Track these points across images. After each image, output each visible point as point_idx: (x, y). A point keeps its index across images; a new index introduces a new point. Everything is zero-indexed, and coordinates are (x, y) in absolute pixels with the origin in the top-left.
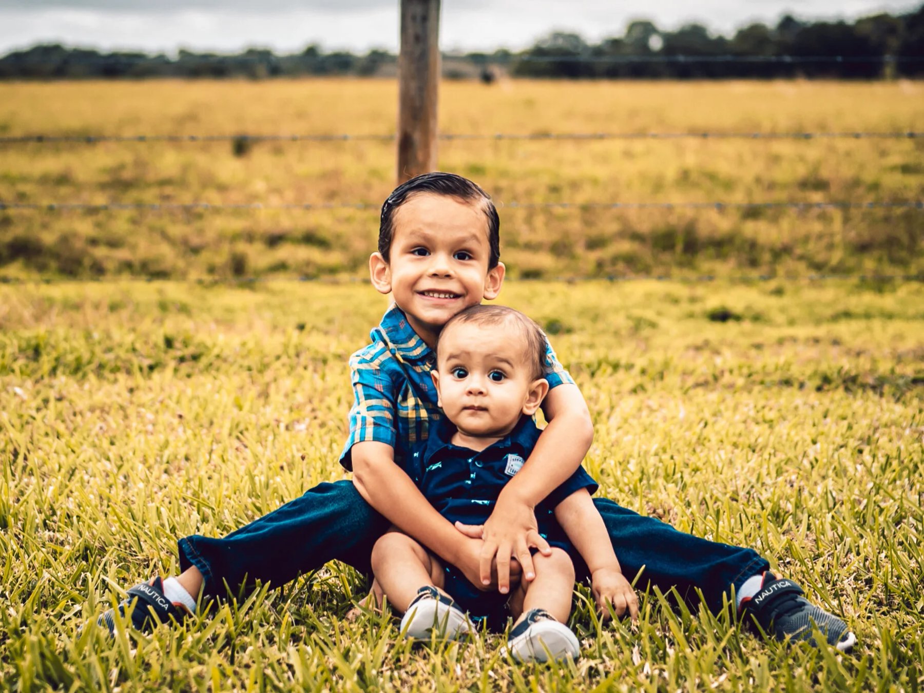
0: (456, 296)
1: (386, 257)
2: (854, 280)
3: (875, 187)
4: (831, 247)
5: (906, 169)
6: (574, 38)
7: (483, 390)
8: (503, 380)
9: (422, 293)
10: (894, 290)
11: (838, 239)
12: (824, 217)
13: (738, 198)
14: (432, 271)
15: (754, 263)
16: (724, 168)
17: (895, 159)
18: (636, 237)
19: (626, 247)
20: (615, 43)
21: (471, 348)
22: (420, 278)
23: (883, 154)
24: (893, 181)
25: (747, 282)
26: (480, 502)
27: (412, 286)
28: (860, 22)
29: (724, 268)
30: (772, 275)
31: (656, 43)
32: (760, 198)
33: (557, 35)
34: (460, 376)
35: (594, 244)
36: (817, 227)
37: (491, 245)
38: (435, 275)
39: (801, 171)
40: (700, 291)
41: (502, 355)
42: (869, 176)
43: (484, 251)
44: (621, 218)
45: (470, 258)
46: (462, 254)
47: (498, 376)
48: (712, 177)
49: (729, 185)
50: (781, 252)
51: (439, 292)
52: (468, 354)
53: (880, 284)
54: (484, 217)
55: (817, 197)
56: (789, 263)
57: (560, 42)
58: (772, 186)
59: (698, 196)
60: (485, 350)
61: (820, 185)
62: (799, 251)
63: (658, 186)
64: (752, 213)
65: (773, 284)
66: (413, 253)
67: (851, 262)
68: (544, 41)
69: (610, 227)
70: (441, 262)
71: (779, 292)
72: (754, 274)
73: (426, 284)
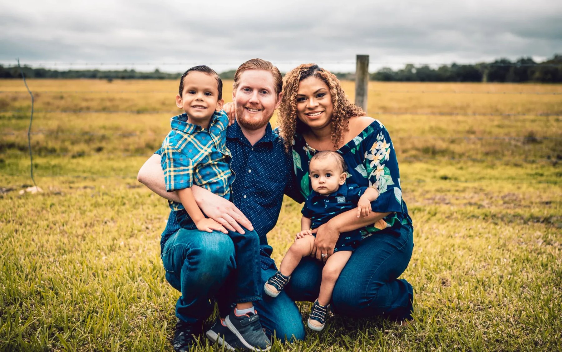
0: (205, 108)
1: (181, 95)
2: (485, 164)
3: (490, 133)
4: (477, 153)
5: (499, 126)
6: (390, 69)
7: (324, 182)
8: (331, 177)
9: (193, 107)
10: (497, 168)
11: (480, 151)
12: (474, 143)
13: (448, 136)
14: (196, 98)
15: (453, 158)
16: (443, 126)
17: (496, 123)
18: (417, 149)
19: (413, 152)
20: (402, 71)
21: (318, 169)
22: (192, 101)
23: (492, 120)
24: (496, 131)
25: (451, 164)
26: (332, 213)
27: (189, 104)
28: (476, 65)
29: (444, 160)
30: (459, 162)
31: (414, 71)
32: (455, 136)
33: (384, 68)
34: (317, 177)
35: (404, 151)
36: (472, 146)
37: (219, 91)
38: (197, 100)
39: (467, 128)
40: (436, 167)
41: (328, 169)
42: (488, 129)
43: (216, 92)
44: (413, 143)
45: (211, 95)
46: (208, 93)
47: (328, 175)
48: (440, 129)
49: (445, 132)
50: (461, 155)
51: (199, 106)
52: (318, 171)
53: (492, 166)
54: (216, 81)
55: (472, 136)
56: (464, 158)
57: (385, 71)
58: (458, 132)
59: (435, 136)
60: (323, 168)
61: (473, 133)
62: (467, 154)
63: (423, 132)
64: (453, 142)
65: (459, 166)
66: (190, 93)
67: (484, 158)
68: (380, 70)
69: (409, 146)
70: (200, 95)
71: (461, 168)
72: (454, 162)
73: (194, 103)
